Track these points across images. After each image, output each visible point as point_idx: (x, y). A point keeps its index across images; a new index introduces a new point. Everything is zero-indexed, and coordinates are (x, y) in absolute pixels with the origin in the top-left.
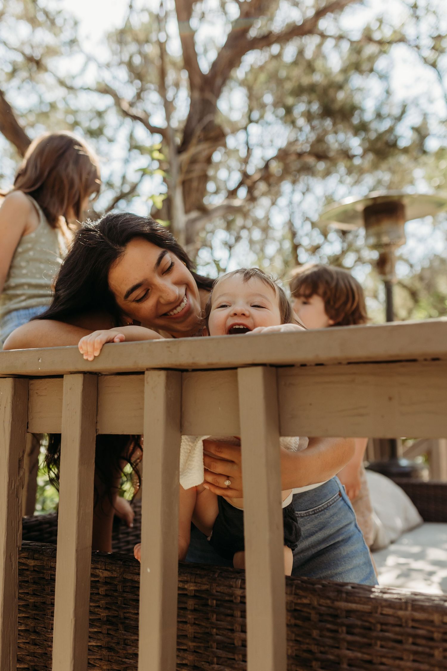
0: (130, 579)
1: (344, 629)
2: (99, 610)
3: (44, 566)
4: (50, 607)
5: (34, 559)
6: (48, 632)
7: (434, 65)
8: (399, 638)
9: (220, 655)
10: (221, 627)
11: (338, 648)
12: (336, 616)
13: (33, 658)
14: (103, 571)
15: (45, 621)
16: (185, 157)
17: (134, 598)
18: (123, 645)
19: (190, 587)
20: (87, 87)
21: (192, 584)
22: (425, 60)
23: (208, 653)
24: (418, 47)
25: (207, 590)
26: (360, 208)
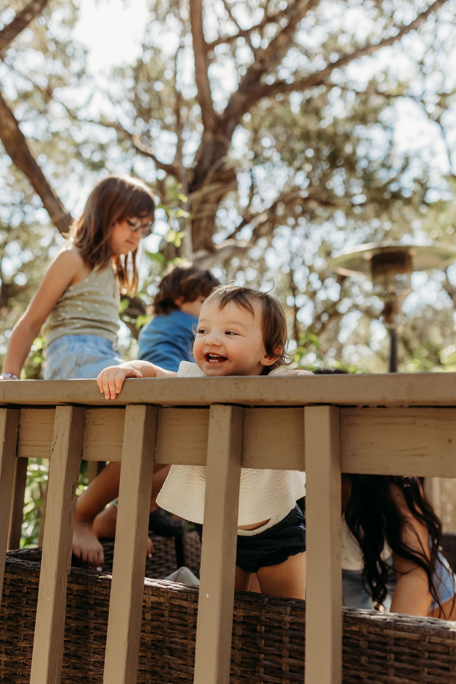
0: (177, 605)
1: (392, 656)
2: (145, 634)
3: (88, 591)
4: (94, 631)
5: (77, 584)
6: (89, 655)
7: (438, 121)
8: (446, 665)
9: (267, 680)
10: (269, 652)
11: (386, 674)
12: (385, 644)
13: (72, 681)
14: (150, 596)
15: (88, 645)
16: (197, 196)
17: (181, 623)
18: (167, 669)
19: (239, 614)
20: (90, 120)
21: (241, 611)
22: (429, 116)
23: (254, 678)
24: (423, 101)
25: (256, 616)
26: (368, 256)
